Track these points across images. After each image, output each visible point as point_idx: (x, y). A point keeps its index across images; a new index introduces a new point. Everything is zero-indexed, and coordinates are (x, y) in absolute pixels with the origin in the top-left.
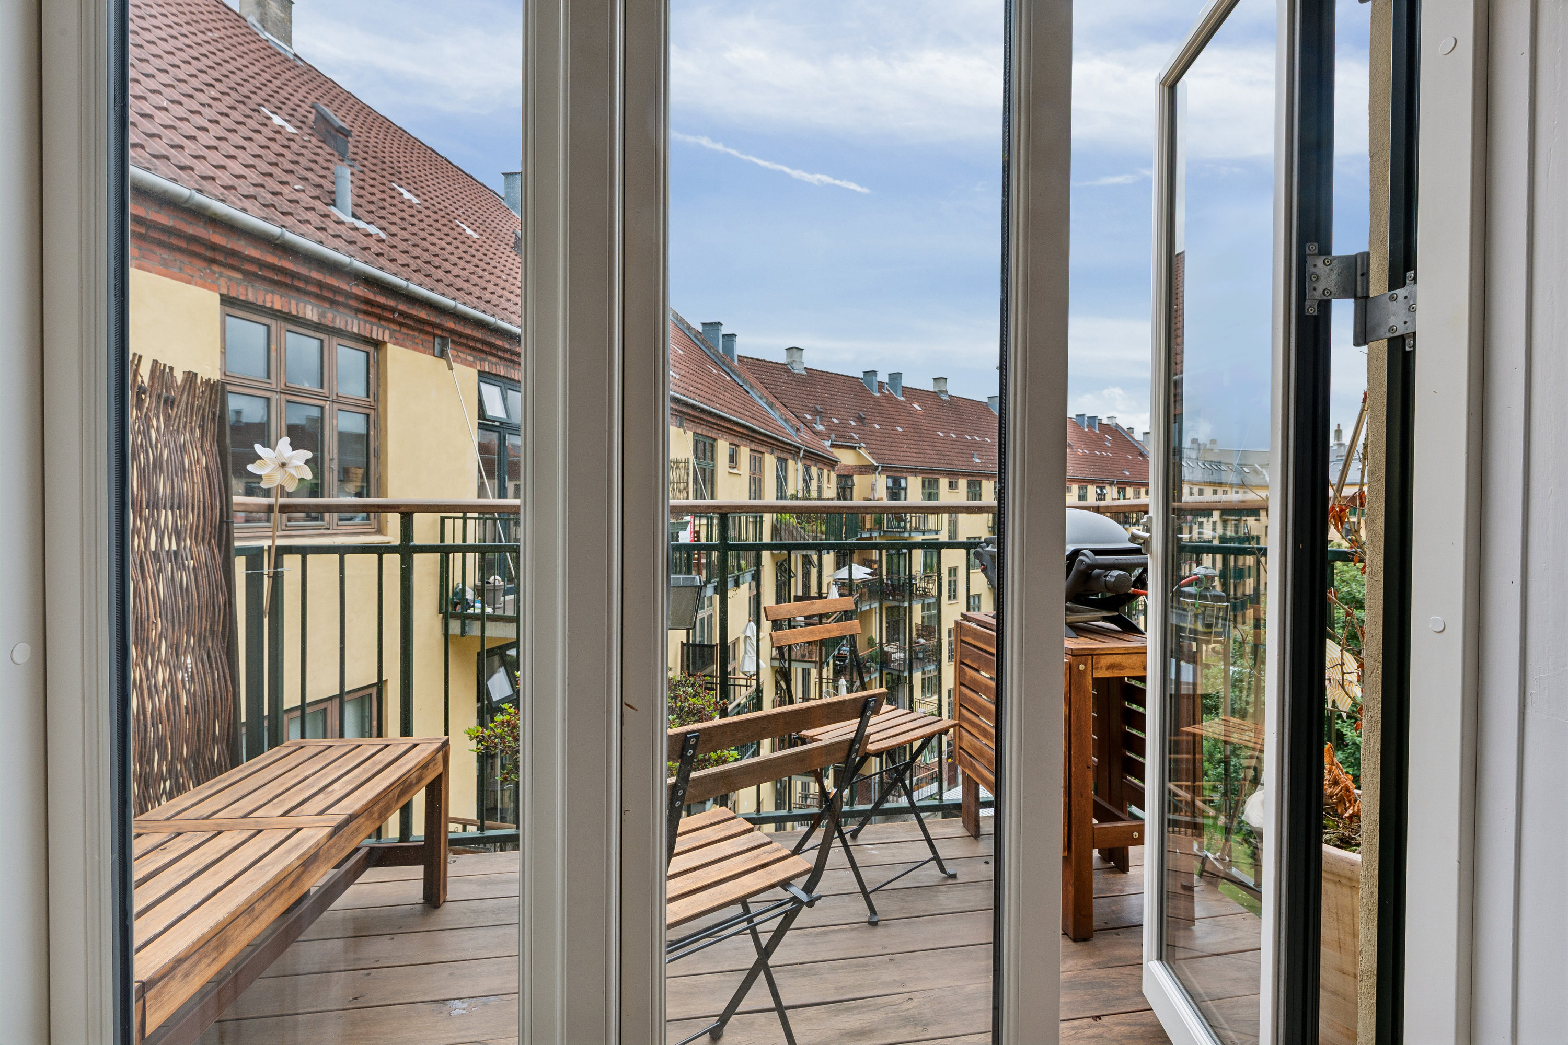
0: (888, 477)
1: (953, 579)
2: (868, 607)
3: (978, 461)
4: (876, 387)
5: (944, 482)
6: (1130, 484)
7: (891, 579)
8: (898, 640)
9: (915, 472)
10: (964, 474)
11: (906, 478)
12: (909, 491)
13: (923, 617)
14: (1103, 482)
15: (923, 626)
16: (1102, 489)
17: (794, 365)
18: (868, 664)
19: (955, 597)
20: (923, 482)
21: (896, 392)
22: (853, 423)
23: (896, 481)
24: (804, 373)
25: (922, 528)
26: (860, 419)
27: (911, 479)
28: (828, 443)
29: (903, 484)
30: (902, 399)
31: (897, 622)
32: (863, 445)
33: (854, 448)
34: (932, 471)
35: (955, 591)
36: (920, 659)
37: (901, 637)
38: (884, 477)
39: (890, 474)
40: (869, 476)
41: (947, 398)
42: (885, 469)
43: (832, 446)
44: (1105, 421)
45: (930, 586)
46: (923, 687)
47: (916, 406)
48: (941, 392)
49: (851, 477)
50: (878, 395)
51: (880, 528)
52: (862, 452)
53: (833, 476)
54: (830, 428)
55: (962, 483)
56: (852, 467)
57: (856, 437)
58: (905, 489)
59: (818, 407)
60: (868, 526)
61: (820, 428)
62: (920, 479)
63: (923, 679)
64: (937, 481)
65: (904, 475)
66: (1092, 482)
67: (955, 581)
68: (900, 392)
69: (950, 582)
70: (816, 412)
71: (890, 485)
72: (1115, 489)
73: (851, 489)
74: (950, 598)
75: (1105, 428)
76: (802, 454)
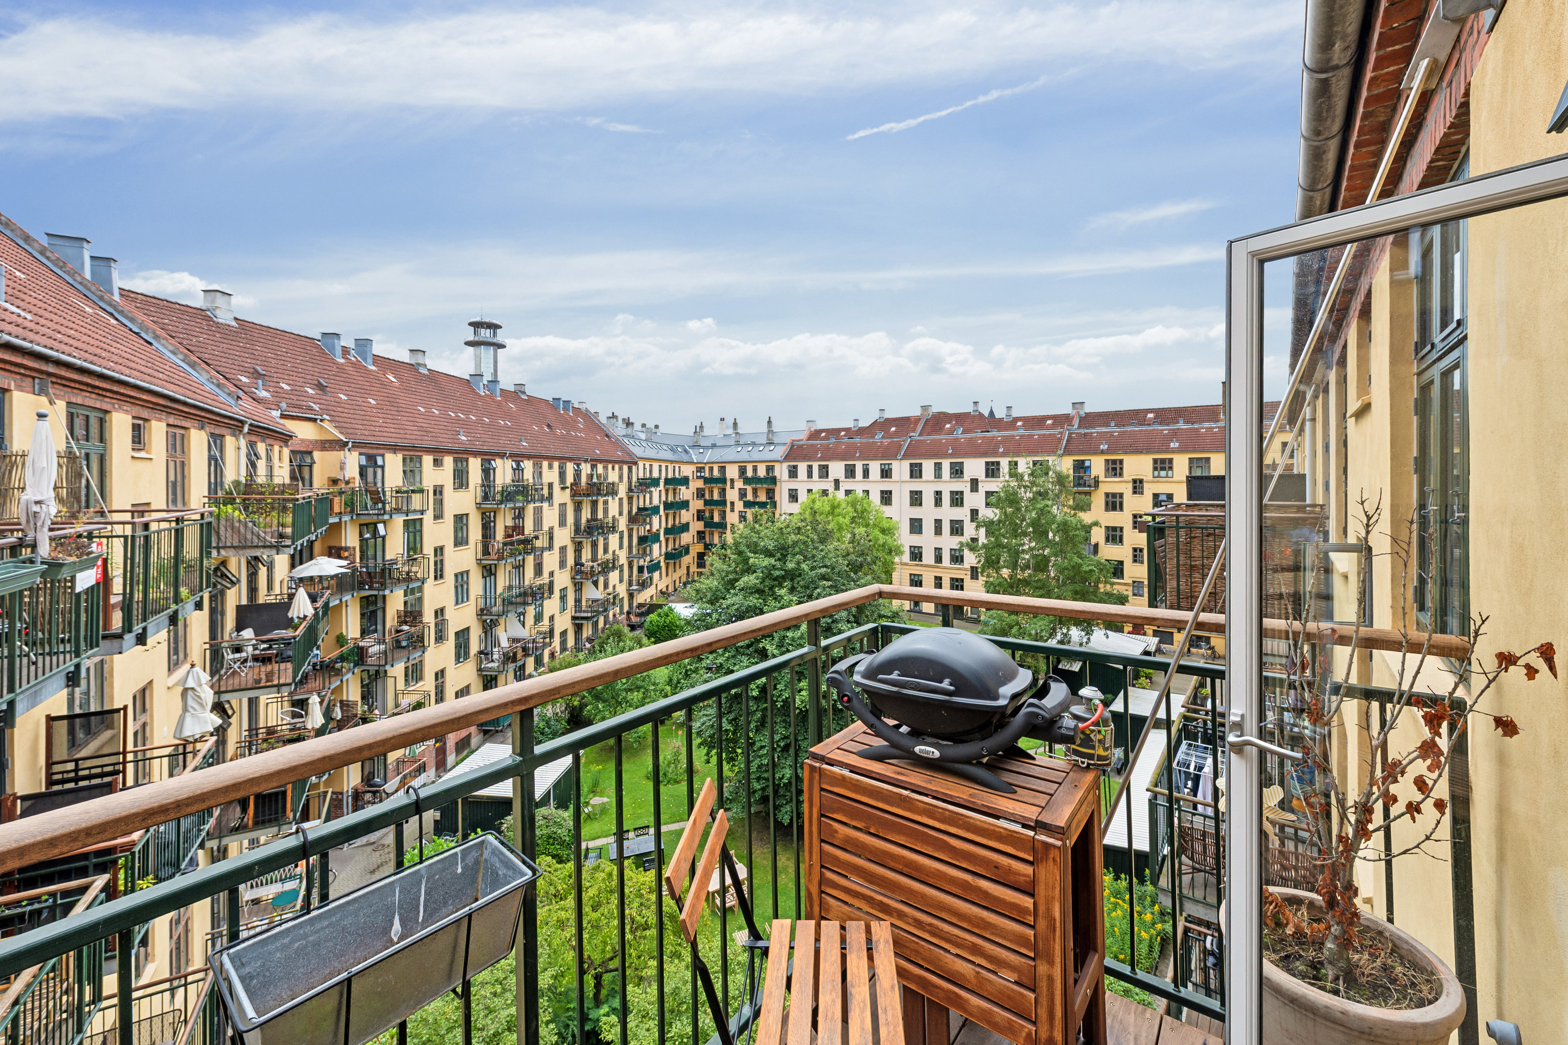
0: (360, 454)
1: (439, 558)
2: (338, 602)
3: (464, 438)
4: (339, 351)
5: (428, 460)
6: (601, 461)
7: (367, 567)
8: (376, 631)
9: (394, 449)
10: (449, 452)
11: (383, 456)
12: (387, 469)
13: (406, 603)
14: (579, 459)
15: (406, 612)
16: (578, 465)
17: (218, 312)
18: (338, 665)
19: (442, 577)
20: (404, 460)
21: (365, 360)
22: (311, 391)
23: (371, 459)
24: (234, 323)
25: (405, 508)
26: (320, 387)
27: (389, 456)
28: (276, 414)
29: (380, 462)
30: (373, 368)
31: (374, 613)
32: (327, 417)
33: (315, 420)
34: (414, 448)
35: (441, 570)
36: (404, 647)
37: (380, 627)
38: (355, 454)
39: (364, 450)
40: (335, 453)
41: (426, 372)
42: (356, 445)
43: (283, 416)
44: (576, 406)
45: (414, 569)
46: (406, 675)
47: (391, 377)
48: (419, 364)
49: (310, 453)
50: (342, 361)
51: (352, 511)
52: (326, 425)
53: (286, 452)
54: (278, 394)
55: (448, 461)
56: (311, 441)
57: (316, 407)
58: (383, 467)
59: (258, 368)
60: (337, 509)
61: (263, 394)
62: (400, 457)
63: (407, 668)
64: (420, 458)
65: (381, 451)
66: (570, 459)
67: (442, 561)
68: (370, 360)
69: (436, 563)
70: (256, 375)
71: (364, 462)
72: (589, 466)
73: (311, 467)
74: (436, 578)
75: (577, 410)
76: (246, 429)
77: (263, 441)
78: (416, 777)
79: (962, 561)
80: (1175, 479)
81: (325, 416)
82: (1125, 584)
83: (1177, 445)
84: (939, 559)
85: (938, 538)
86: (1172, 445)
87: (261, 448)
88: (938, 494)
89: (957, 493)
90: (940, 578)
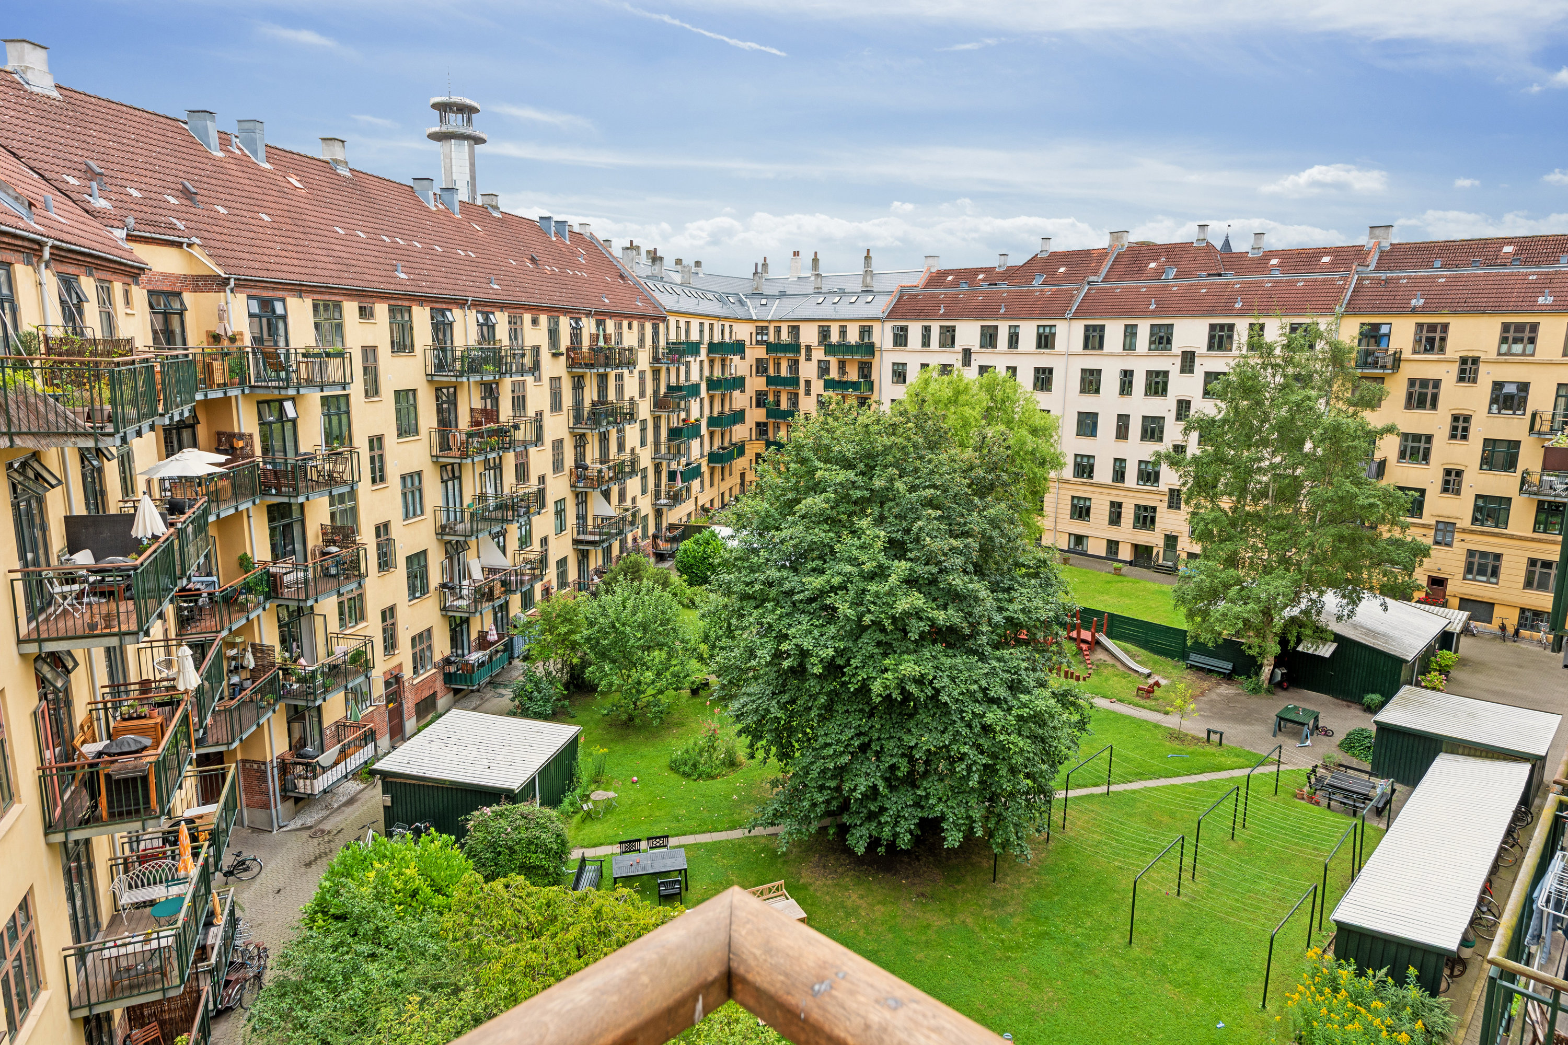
0: (249, 297)
1: (376, 453)
2: (232, 511)
3: (403, 276)
4: (214, 139)
5: (350, 308)
6: (611, 315)
7: (273, 463)
8: (293, 552)
9: (300, 289)
10: (382, 296)
11: (283, 300)
12: (290, 320)
13: (333, 515)
14: (578, 311)
15: (333, 527)
16: (577, 320)
17: (29, 76)
18: (242, 598)
19: (382, 479)
20: (315, 307)
21: (255, 153)
22: (172, 200)
23: (266, 304)
24: (55, 94)
25: (317, 378)
26: (187, 194)
27: (293, 302)
28: (120, 234)
29: (279, 309)
30: (268, 166)
31: (288, 528)
32: (198, 241)
33: (179, 245)
34: (329, 289)
35: (382, 469)
36: (333, 576)
37: (298, 547)
38: (241, 297)
39: (254, 292)
40: (213, 295)
41: (348, 174)
42: (242, 284)
43: (130, 238)
44: (577, 229)
45: (339, 468)
46: (341, 613)
47: (294, 181)
48: (336, 161)
49: (179, 294)
50: (221, 154)
51: (242, 383)
52: (196, 252)
53: (139, 295)
54: (122, 203)
55: (381, 310)
56: (177, 277)
57: (180, 225)
58: (284, 317)
59: (92, 164)
60: (218, 378)
61: (101, 203)
62: (308, 302)
63: (341, 604)
64: (338, 306)
65: (280, 294)
66: (565, 311)
67: (381, 456)
68: (262, 153)
69: (372, 459)
70: (90, 174)
71: (255, 309)
72: (593, 322)
73: (181, 315)
74: (374, 481)
75: (577, 237)
76: (47, 254)
77: (90, 274)
78: (361, 747)
79: (1157, 480)
80: (1537, 357)
81: (194, 239)
82: (1424, 526)
83: (1550, 299)
84: (1119, 475)
85: (1122, 444)
86: (1541, 300)
87: (88, 285)
88: (1127, 375)
89: (1158, 373)
90: (1120, 505)
